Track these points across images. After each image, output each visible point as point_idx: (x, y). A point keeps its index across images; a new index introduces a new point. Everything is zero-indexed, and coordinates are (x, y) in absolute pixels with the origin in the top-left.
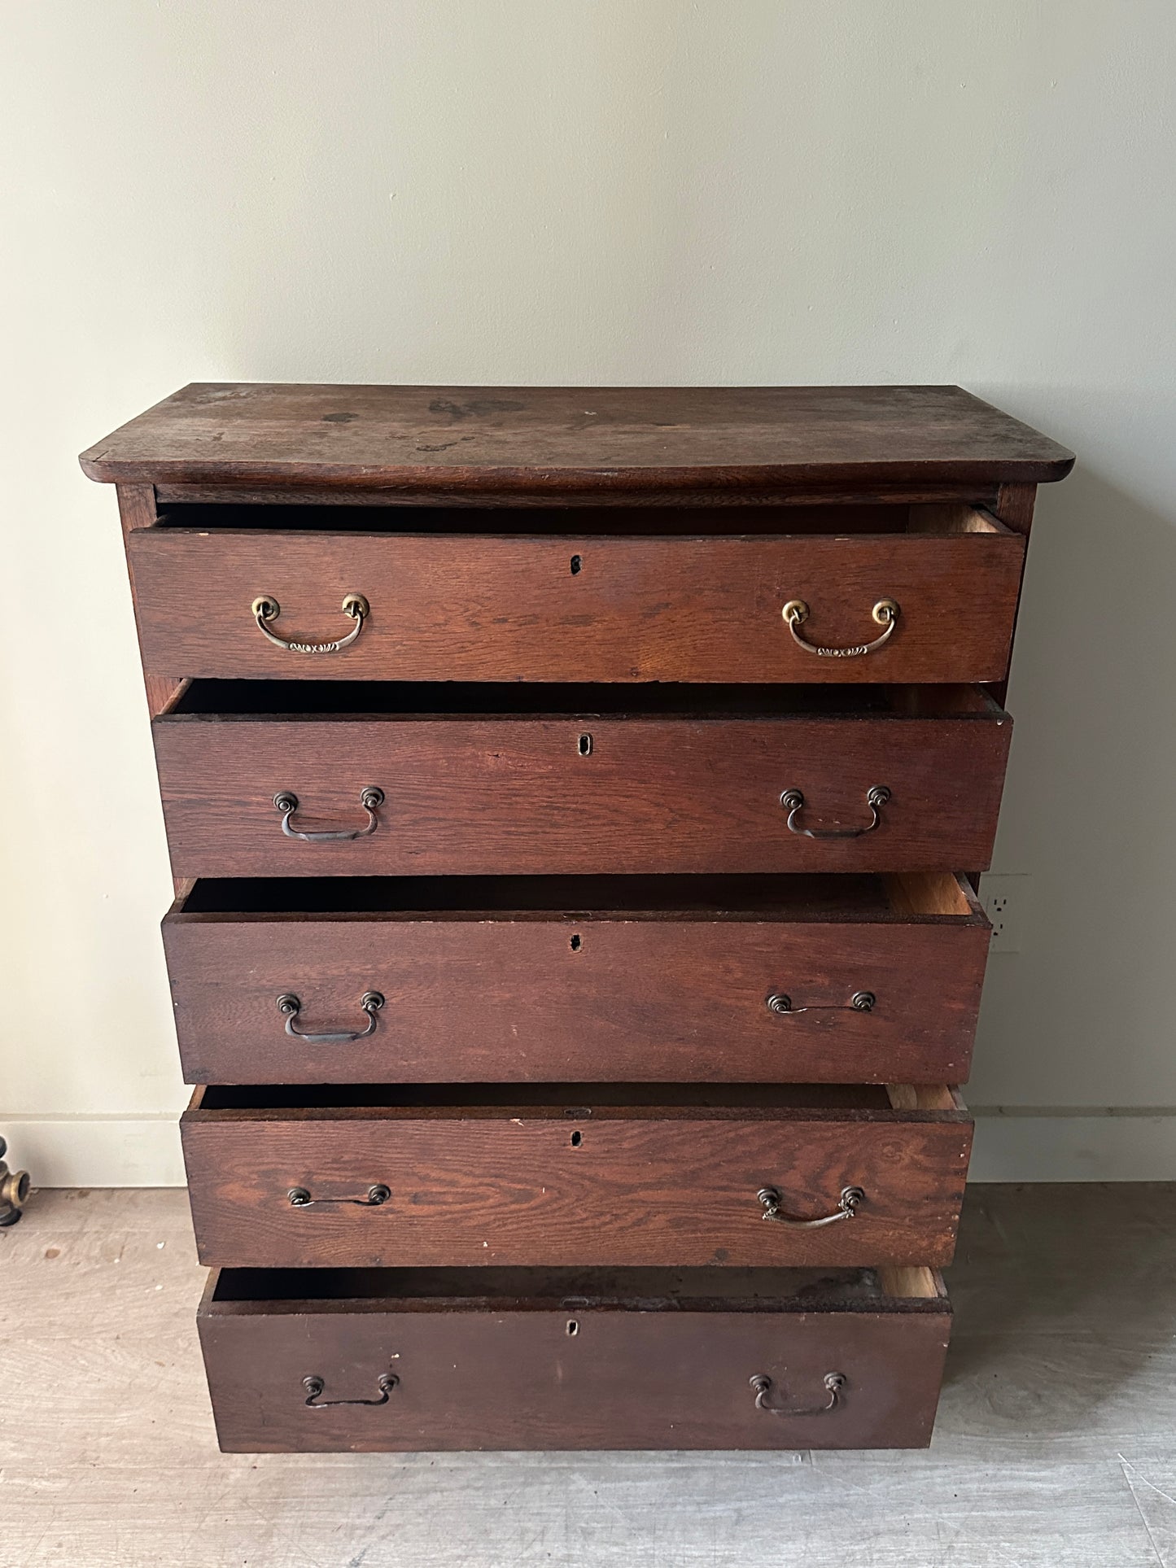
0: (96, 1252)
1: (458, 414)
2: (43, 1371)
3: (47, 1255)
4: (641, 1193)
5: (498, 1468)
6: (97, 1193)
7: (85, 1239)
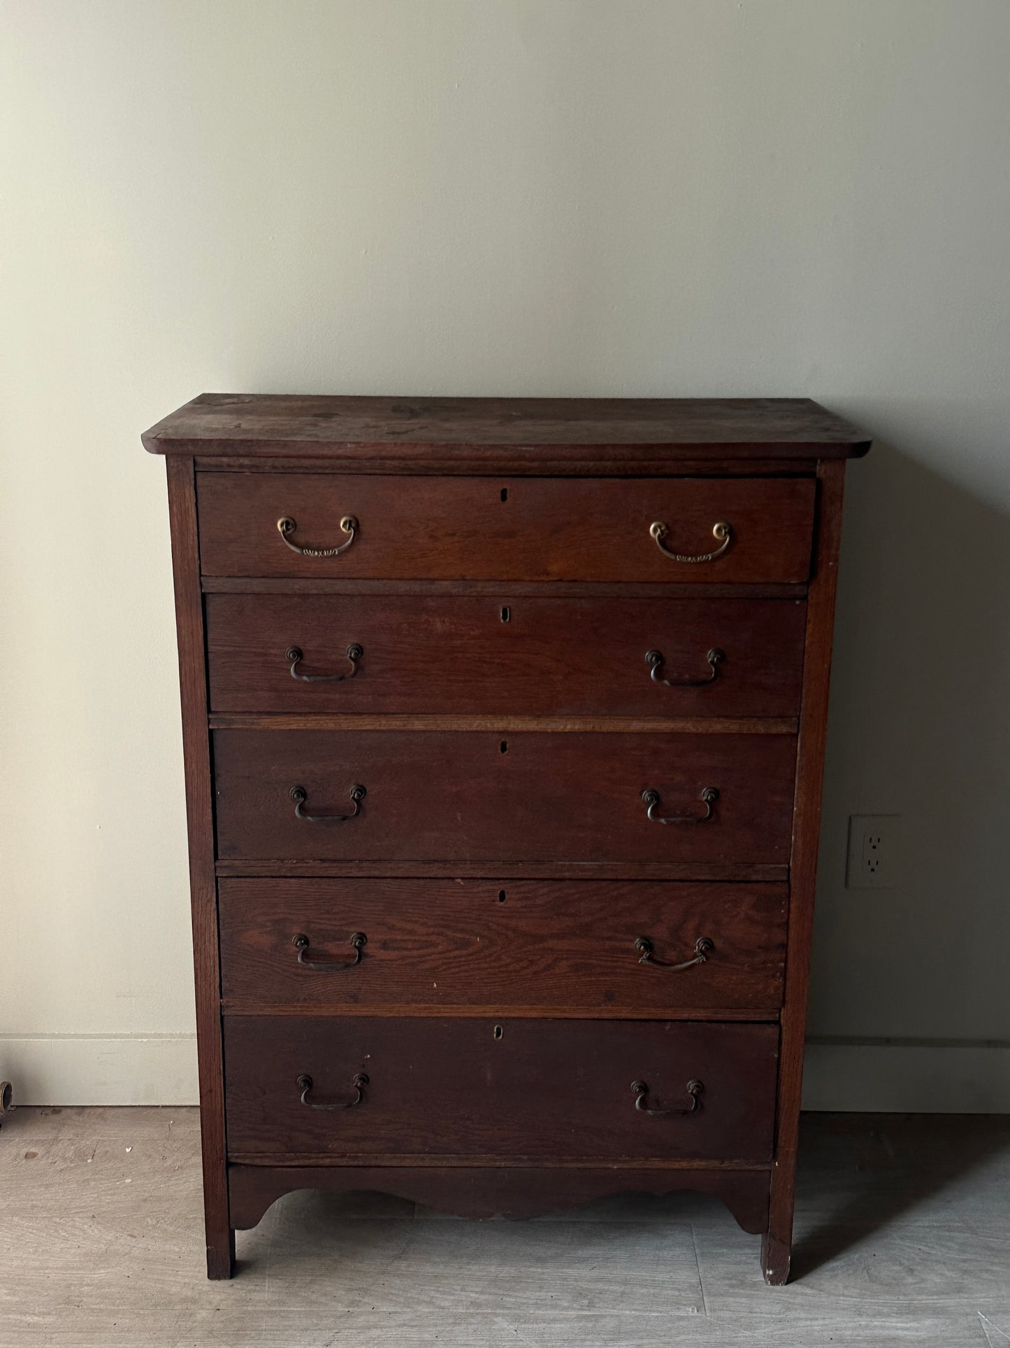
0: (70, 1154)
1: (413, 414)
2: (28, 1240)
3: (26, 1156)
4: (550, 942)
5: (430, 1312)
6: (69, 1110)
7: (60, 1145)
